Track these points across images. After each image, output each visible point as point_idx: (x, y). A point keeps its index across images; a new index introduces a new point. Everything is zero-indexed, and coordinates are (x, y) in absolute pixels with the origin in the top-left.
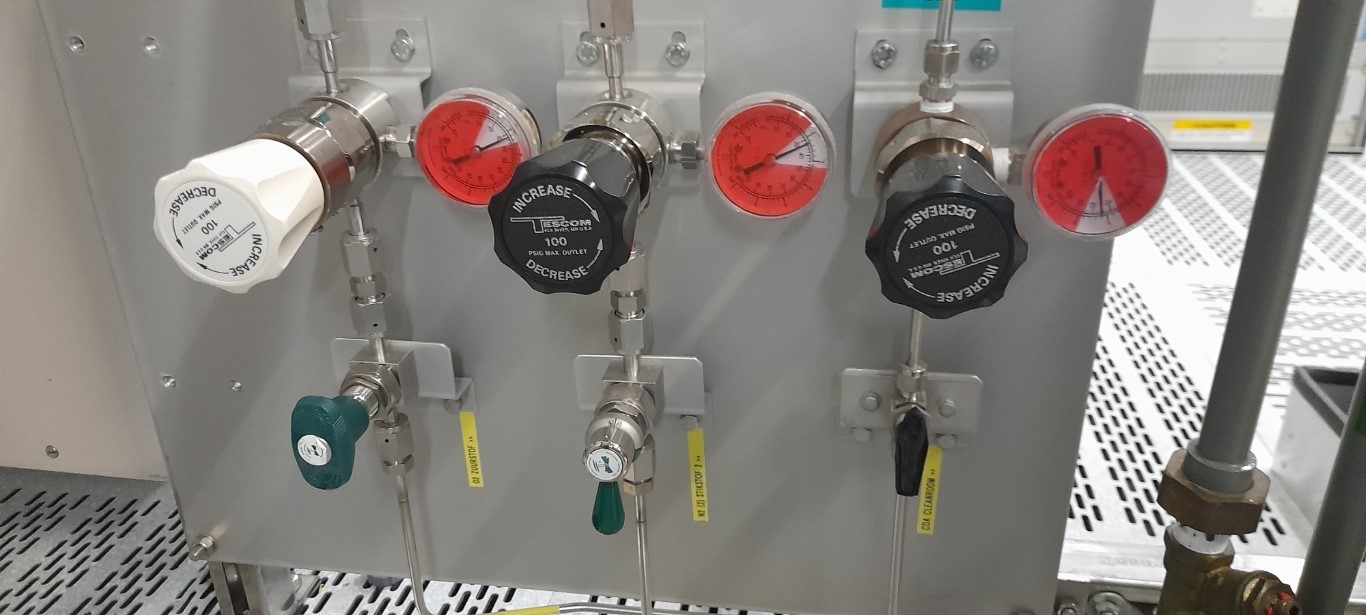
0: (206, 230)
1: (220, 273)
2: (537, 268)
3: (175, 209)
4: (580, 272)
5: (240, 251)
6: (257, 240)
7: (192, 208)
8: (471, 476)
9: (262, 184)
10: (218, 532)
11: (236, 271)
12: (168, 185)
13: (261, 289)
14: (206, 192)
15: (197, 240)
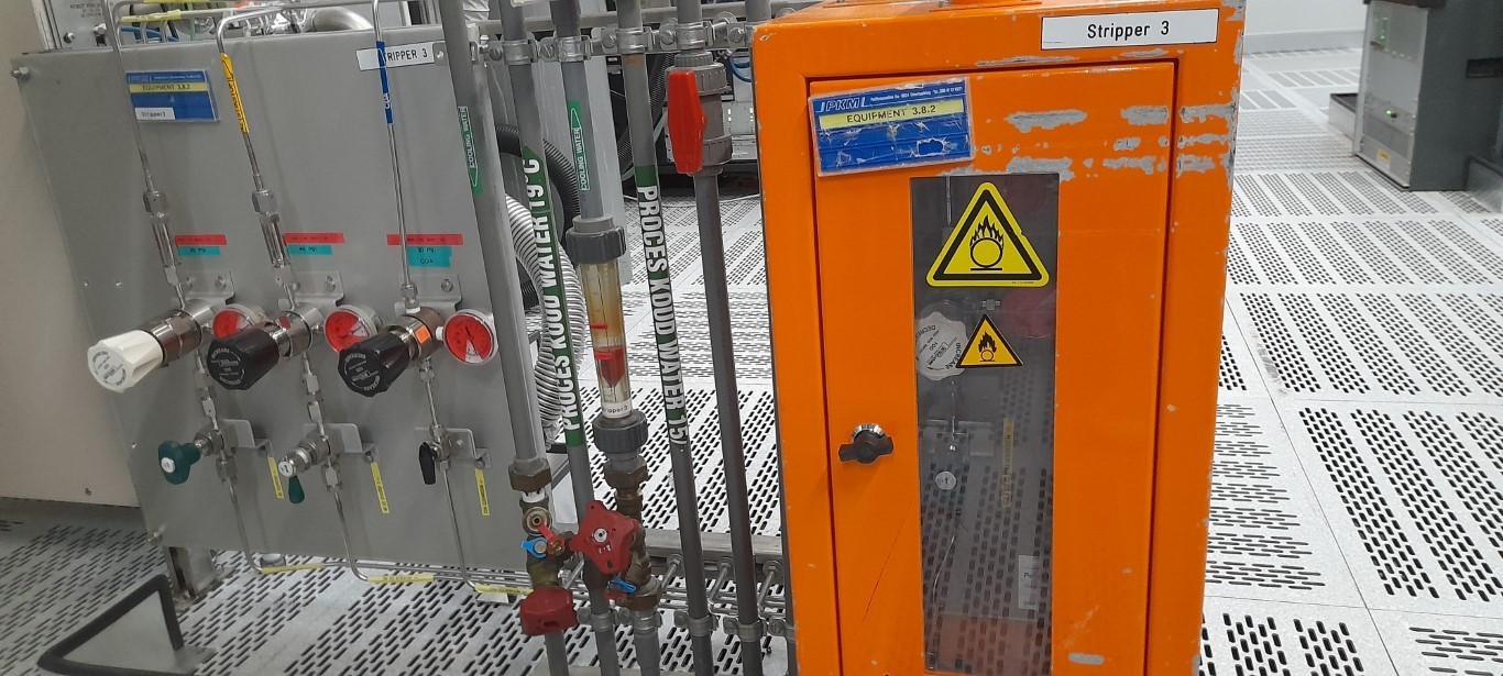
0: (106, 367)
1: (111, 385)
2: (224, 380)
3: (94, 360)
4: (238, 382)
5: (118, 376)
6: (124, 371)
7: (100, 359)
8: (277, 492)
9: (126, 350)
10: (162, 529)
11: (118, 383)
12: (92, 350)
13: (128, 390)
14: (104, 353)
15: (103, 372)
